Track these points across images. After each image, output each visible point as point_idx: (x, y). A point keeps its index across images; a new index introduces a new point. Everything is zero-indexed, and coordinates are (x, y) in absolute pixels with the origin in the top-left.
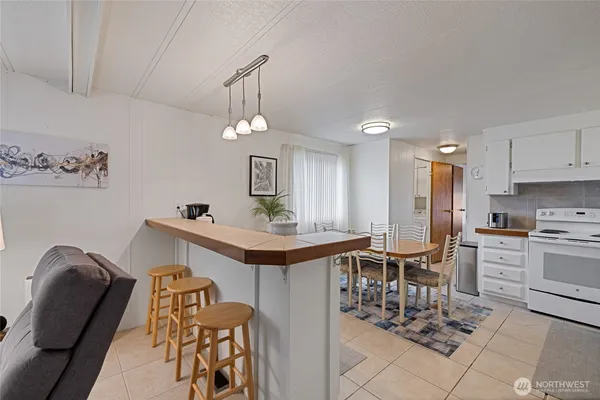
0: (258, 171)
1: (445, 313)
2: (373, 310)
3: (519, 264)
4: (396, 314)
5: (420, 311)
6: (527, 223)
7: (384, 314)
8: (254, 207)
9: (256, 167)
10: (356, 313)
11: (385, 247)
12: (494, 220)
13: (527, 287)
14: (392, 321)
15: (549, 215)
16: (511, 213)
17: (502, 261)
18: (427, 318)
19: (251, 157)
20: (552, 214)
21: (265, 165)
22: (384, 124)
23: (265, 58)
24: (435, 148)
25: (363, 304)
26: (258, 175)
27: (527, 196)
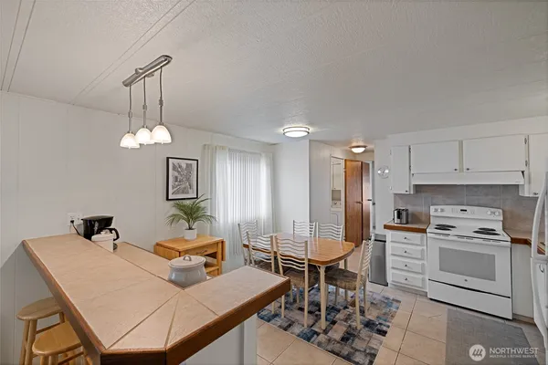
0: (176, 174)
1: (362, 312)
2: (295, 315)
3: (420, 257)
4: (318, 317)
5: (339, 311)
6: (423, 218)
7: (306, 319)
8: (171, 213)
9: (174, 168)
10: (279, 321)
11: (306, 254)
12: (399, 217)
13: (427, 278)
14: (315, 329)
15: (440, 212)
16: (411, 209)
17: (406, 255)
18: (346, 320)
19: (168, 158)
20: (442, 210)
21: (184, 166)
22: (304, 129)
23: (168, 59)
24: (347, 148)
25: (286, 308)
26: (176, 178)
27: (423, 194)
